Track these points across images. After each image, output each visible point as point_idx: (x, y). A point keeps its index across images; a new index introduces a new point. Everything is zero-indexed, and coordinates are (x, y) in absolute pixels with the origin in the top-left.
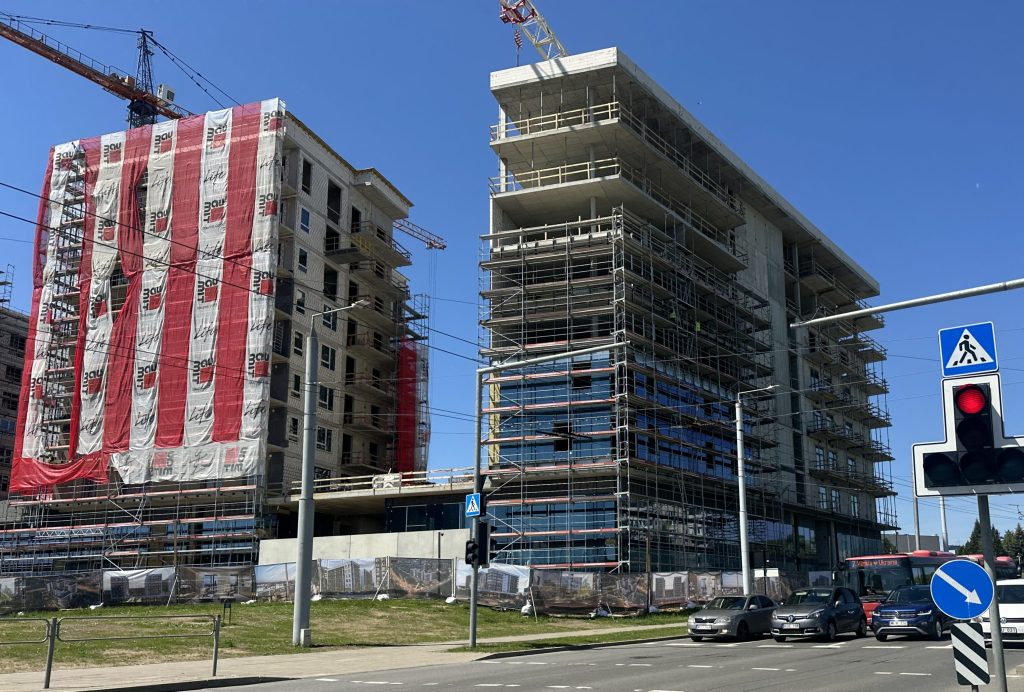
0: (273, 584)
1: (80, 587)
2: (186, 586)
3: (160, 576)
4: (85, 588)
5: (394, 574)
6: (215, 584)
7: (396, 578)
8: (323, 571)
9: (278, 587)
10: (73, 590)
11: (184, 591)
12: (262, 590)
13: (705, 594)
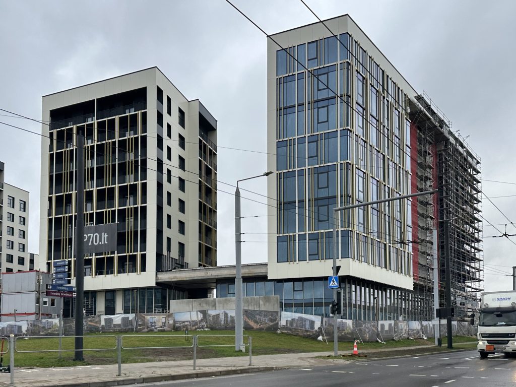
0: (184, 322)
1: (90, 323)
2: (141, 323)
3: (128, 318)
4: (92, 324)
5: (246, 318)
6: (155, 322)
7: (247, 320)
8: (209, 316)
9: (186, 323)
10: (87, 325)
11: (140, 325)
12: (178, 325)
13: (401, 333)
